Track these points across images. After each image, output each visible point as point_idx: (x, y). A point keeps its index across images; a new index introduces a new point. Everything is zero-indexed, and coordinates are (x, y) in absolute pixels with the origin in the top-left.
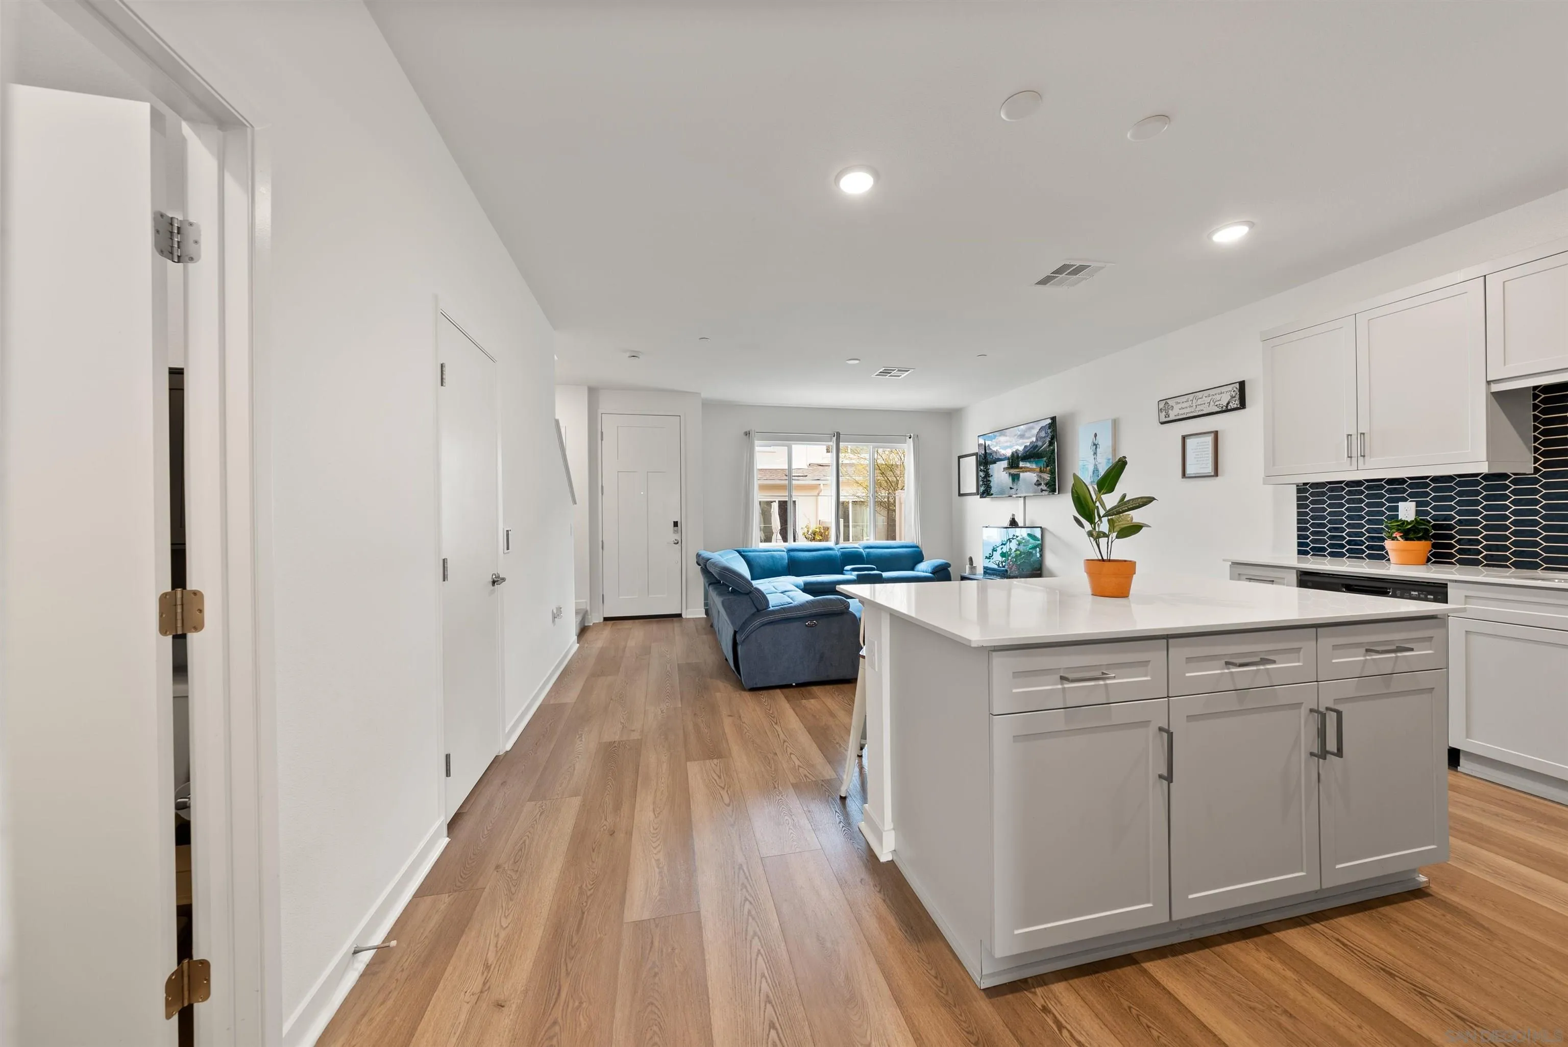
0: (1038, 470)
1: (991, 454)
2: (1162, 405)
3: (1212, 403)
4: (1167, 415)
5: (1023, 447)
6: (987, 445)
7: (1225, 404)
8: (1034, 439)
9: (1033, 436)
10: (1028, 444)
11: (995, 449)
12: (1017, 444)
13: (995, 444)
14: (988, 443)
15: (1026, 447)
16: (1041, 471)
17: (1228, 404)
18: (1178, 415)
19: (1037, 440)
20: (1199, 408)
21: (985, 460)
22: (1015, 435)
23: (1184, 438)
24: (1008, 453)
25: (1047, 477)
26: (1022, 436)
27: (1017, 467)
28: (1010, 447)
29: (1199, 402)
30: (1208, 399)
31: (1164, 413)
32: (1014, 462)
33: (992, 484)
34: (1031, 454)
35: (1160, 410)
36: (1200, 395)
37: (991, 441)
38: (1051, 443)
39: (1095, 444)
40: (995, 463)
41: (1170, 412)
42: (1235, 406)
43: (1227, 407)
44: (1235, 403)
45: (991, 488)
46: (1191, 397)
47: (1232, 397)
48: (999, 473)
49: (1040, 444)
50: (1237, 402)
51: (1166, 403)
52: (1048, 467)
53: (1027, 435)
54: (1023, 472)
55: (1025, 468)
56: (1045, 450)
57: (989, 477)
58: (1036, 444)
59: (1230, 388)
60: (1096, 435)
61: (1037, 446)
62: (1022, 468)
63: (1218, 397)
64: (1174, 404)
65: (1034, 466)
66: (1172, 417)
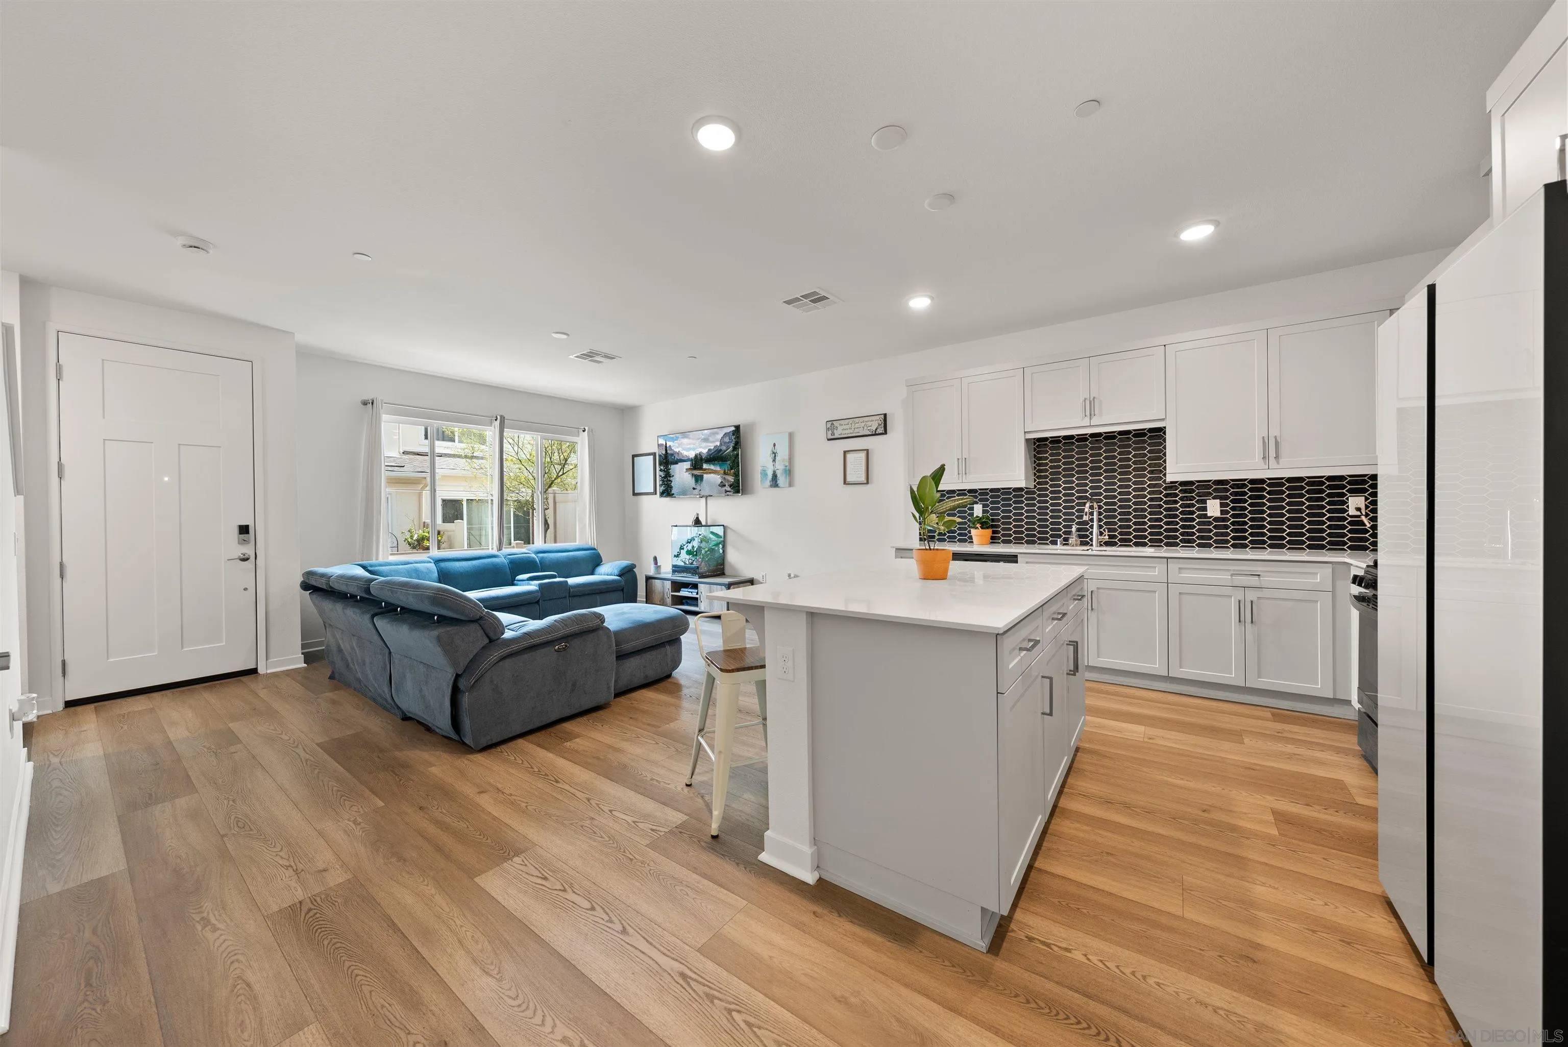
0: (722, 472)
1: (672, 455)
2: (829, 425)
3: (865, 428)
4: (833, 434)
5: (707, 450)
6: (668, 446)
7: (874, 429)
8: (718, 444)
9: (717, 441)
10: (712, 448)
11: (677, 450)
12: (701, 447)
13: (677, 445)
14: (669, 444)
15: (709, 450)
16: (725, 473)
17: (876, 429)
18: (841, 434)
19: (721, 444)
20: (857, 430)
21: (667, 460)
22: (699, 439)
23: (845, 452)
24: (692, 455)
25: (731, 479)
26: (706, 440)
27: (701, 468)
28: (694, 449)
29: (857, 425)
30: (863, 424)
31: (830, 432)
32: (697, 463)
33: (672, 484)
34: (715, 457)
35: (828, 429)
36: (857, 420)
37: (673, 442)
38: (735, 449)
39: (773, 453)
40: (676, 463)
41: (835, 431)
42: (881, 432)
43: (876, 432)
44: (880, 430)
45: (672, 487)
46: (851, 421)
47: (879, 425)
48: (681, 474)
49: (724, 448)
50: (883, 429)
51: (832, 424)
52: (732, 469)
53: (711, 439)
54: (707, 473)
55: (708, 469)
56: (729, 454)
57: (670, 477)
58: (720, 448)
59: (878, 417)
60: (774, 445)
61: (721, 450)
62: (705, 469)
63: (869, 424)
64: (838, 426)
65: (718, 468)
66: (836, 436)
